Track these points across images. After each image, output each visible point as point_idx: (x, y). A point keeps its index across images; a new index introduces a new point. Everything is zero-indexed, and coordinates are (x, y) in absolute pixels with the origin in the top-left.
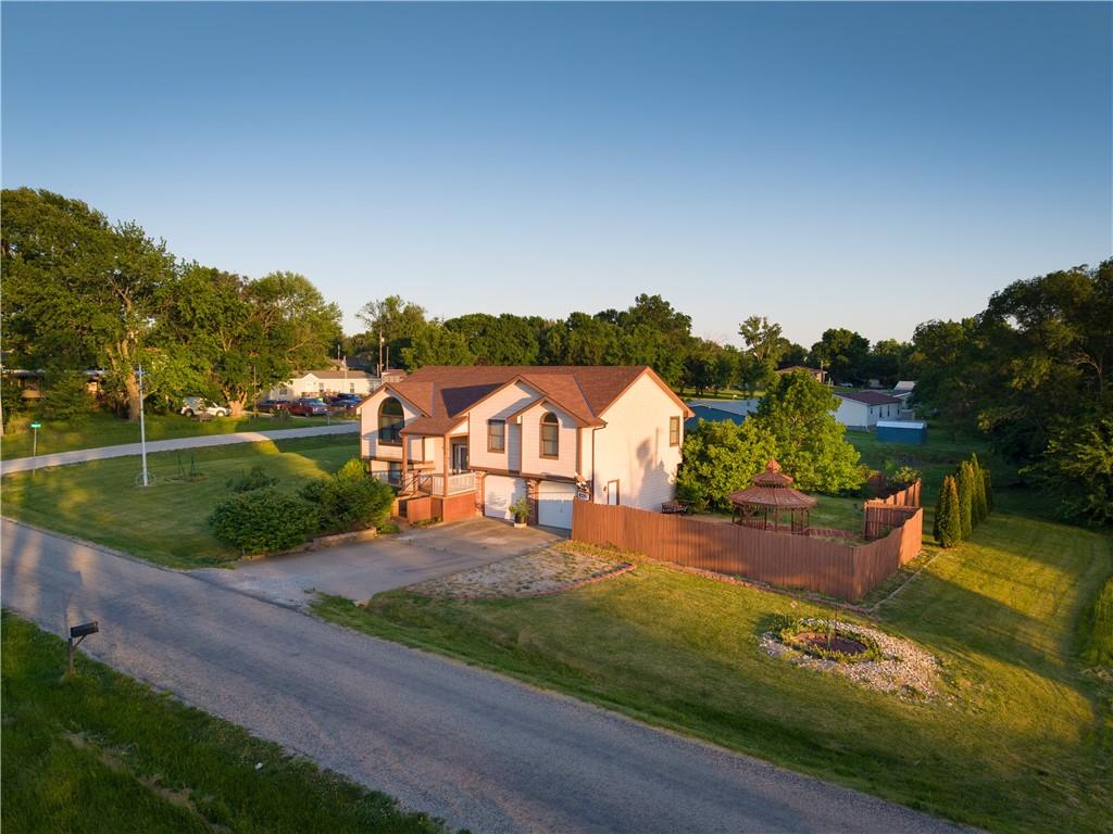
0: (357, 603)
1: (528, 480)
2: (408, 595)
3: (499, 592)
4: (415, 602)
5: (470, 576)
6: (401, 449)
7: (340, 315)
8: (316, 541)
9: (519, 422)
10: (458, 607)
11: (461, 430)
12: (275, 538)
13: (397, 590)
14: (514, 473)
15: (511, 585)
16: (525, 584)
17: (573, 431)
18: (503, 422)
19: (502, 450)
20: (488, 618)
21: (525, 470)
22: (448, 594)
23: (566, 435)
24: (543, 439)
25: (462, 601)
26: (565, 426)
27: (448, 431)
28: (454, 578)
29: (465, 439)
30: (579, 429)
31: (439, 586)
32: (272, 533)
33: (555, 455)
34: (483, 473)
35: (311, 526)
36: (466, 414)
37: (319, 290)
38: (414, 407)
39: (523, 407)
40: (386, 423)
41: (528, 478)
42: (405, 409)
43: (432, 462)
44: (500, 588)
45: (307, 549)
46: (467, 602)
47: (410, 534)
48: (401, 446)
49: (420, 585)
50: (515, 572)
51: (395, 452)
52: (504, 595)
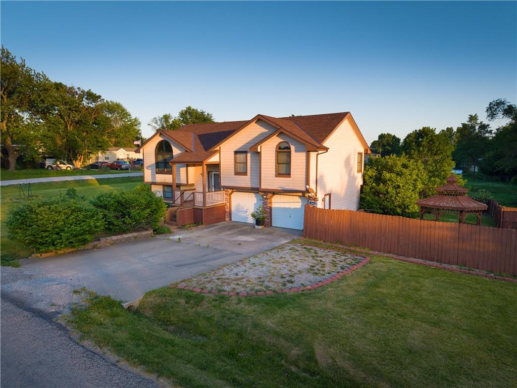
0: (125, 305)
1: (265, 194)
2: (180, 293)
3: (267, 287)
4: (187, 303)
5: (235, 270)
6: (171, 176)
7: (140, 124)
8: (103, 240)
9: (259, 151)
10: (232, 308)
11: (214, 159)
12: (61, 238)
13: (168, 288)
14: (255, 190)
15: (275, 279)
16: (288, 278)
17: (304, 155)
18: (246, 152)
19: (245, 174)
20: (270, 322)
21: (264, 186)
22: (220, 291)
23: (297, 158)
24: (278, 163)
25: (234, 299)
26: (296, 151)
27: (205, 159)
28: (221, 272)
29: (217, 166)
30: (308, 152)
31: (210, 282)
32: (58, 234)
33: (288, 174)
34: (230, 191)
35: (96, 227)
36: (218, 148)
37: (128, 111)
38: (180, 145)
39: (263, 139)
40: (160, 158)
41: (266, 192)
42: (173, 147)
43: (193, 185)
44: (266, 283)
45: (94, 247)
46: (240, 301)
47: (179, 234)
48: (172, 174)
49: (190, 280)
50: (273, 265)
51: (167, 178)
52: (274, 291)
